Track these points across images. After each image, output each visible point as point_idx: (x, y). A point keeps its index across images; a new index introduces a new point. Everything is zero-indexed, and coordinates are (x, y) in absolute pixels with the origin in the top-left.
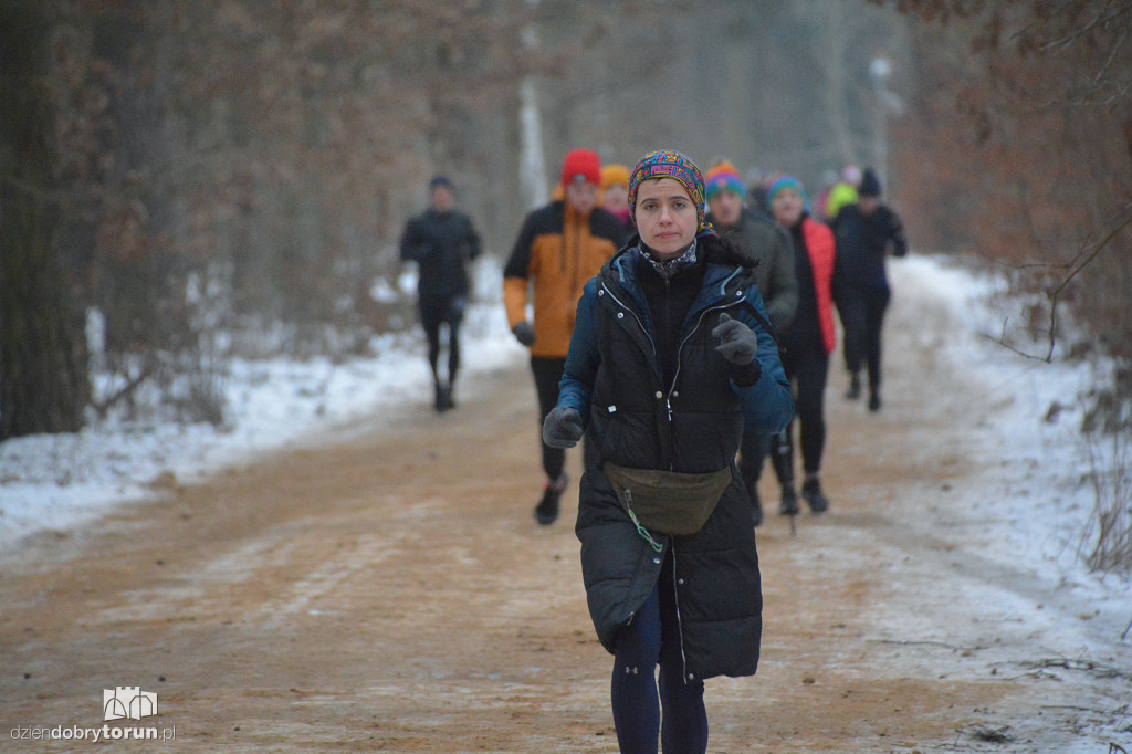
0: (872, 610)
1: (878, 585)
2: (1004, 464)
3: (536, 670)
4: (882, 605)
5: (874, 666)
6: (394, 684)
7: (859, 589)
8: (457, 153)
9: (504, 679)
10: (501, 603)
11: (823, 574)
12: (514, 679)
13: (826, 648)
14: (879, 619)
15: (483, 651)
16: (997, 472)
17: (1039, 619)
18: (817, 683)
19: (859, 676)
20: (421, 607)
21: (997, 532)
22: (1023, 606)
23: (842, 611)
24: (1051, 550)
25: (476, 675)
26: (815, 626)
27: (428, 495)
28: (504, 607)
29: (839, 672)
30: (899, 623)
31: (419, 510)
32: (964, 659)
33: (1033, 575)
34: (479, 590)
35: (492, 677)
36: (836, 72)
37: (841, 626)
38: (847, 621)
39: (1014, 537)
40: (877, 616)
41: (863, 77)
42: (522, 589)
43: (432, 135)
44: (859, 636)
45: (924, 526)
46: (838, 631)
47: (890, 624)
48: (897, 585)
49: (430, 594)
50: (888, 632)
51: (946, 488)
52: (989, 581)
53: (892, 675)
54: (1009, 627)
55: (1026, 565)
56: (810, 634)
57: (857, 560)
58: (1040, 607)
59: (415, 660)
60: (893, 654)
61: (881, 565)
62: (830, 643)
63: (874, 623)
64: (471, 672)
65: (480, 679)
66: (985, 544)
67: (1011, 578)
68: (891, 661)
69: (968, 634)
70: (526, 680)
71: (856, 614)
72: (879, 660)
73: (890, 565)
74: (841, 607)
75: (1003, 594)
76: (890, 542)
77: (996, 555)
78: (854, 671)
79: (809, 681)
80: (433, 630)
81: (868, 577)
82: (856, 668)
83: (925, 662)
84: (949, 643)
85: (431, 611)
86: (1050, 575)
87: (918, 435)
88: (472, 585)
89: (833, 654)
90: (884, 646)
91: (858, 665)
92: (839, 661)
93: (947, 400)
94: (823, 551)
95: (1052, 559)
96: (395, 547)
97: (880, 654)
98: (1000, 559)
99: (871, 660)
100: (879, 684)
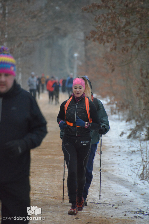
2: (113, 147)
5: (93, 212)
16: (112, 149)
17: (131, 195)
18: (79, 219)
21: (116, 167)
22: (127, 191)
24: (130, 173)
32: (116, 210)
33: (127, 181)
36: (67, 55)
39: (120, 169)
41: (72, 57)
47: (94, 196)
52: (116, 182)
53: (98, 215)
54: (124, 197)
55: (124, 178)
58: (131, 191)
66: (113, 171)
67: (122, 181)
69: (115, 200)
75: (121, 187)
77: (117, 174)
82: (89, 213)
83: (106, 211)
84: (111, 203)
86: (131, 181)
90: (94, 204)
95: (130, 176)
98: (118, 175)
99: (92, 209)
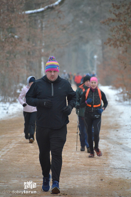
0: (110, 159)
2: (126, 126)
4: (111, 158)
6: (17, 180)
7: (106, 154)
8: (31, 69)
14: (111, 162)
20: (23, 158)
21: (129, 140)
30: (116, 163)
37: (105, 164)
38: (106, 162)
40: (111, 161)
43: (27, 66)
45: (115, 139)
46: (104, 165)
47: (114, 163)
48: (113, 153)
49: (25, 155)
51: (117, 131)
52: (130, 152)
53: (118, 177)
56: (99, 165)
59: (21, 173)
60: (116, 171)
61: (109, 148)
62: (103, 168)
66: (127, 144)
68: (116, 173)
69: (129, 165)
71: (107, 160)
72: (114, 173)
76: (110, 142)
77: (130, 146)
79: (102, 180)
80: (25, 164)
81: (107, 151)
82: (110, 175)
83: (123, 174)
84: (127, 168)
85: (25, 159)
87: (110, 119)
89: (105, 171)
90: (114, 169)
91: (110, 174)
92: (106, 173)
93: (112, 112)
96: (19, 143)
97: (114, 171)
99: (112, 173)
100: (116, 180)
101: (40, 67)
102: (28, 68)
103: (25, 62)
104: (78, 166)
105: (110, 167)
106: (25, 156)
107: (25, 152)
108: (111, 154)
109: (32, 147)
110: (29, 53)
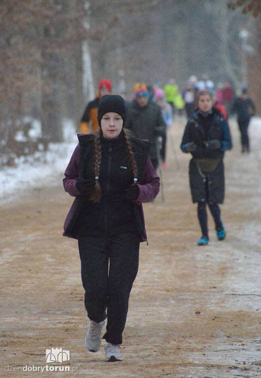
0: (229, 280)
1: (232, 268)
3: (78, 309)
4: (233, 277)
5: (227, 305)
6: (14, 316)
7: (224, 270)
8: (53, 76)
9: (63, 314)
10: (65, 279)
11: (208, 264)
12: (68, 313)
13: (207, 297)
14: (231, 284)
15: (55, 301)
18: (201, 314)
19: (220, 310)
20: (29, 281)
23: (215, 281)
25: (51, 312)
26: (203, 288)
27: (35, 230)
28: (66, 281)
29: (212, 308)
30: (240, 286)
31: (31, 237)
34: (54, 274)
35: (58, 312)
37: (214, 288)
38: (217, 285)
40: (231, 283)
42: (73, 272)
43: (43, 67)
44: (222, 292)
46: (213, 290)
47: (236, 286)
49: (33, 275)
50: (234, 290)
53: (235, 309)
56: (200, 291)
57: (223, 257)
59: (24, 306)
60: (236, 300)
61: (234, 259)
62: (209, 295)
63: (229, 286)
64: (49, 310)
65: (53, 313)
68: (236, 303)
70: (73, 314)
71: (221, 282)
72: (229, 303)
73: (238, 259)
74: (215, 279)
76: (238, 249)
78: (218, 308)
79: (198, 313)
80: (33, 292)
81: (228, 265)
82: (220, 307)
83: (250, 303)
85: (33, 283)
88: (52, 271)
89: (210, 300)
90: (232, 296)
91: (220, 305)
92: (212, 303)
94: (208, 253)
97: (231, 300)
99: (226, 303)
100: (229, 313)
101: (80, 69)
102: (46, 72)
103: (38, 56)
104: (153, 293)
105: (225, 293)
106: (33, 277)
107: (33, 270)
108: (235, 270)
109: (50, 260)
110: (47, 31)
